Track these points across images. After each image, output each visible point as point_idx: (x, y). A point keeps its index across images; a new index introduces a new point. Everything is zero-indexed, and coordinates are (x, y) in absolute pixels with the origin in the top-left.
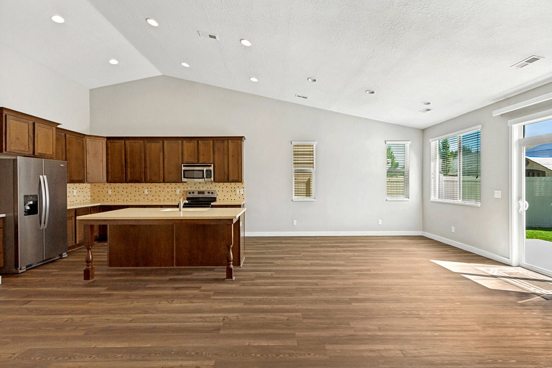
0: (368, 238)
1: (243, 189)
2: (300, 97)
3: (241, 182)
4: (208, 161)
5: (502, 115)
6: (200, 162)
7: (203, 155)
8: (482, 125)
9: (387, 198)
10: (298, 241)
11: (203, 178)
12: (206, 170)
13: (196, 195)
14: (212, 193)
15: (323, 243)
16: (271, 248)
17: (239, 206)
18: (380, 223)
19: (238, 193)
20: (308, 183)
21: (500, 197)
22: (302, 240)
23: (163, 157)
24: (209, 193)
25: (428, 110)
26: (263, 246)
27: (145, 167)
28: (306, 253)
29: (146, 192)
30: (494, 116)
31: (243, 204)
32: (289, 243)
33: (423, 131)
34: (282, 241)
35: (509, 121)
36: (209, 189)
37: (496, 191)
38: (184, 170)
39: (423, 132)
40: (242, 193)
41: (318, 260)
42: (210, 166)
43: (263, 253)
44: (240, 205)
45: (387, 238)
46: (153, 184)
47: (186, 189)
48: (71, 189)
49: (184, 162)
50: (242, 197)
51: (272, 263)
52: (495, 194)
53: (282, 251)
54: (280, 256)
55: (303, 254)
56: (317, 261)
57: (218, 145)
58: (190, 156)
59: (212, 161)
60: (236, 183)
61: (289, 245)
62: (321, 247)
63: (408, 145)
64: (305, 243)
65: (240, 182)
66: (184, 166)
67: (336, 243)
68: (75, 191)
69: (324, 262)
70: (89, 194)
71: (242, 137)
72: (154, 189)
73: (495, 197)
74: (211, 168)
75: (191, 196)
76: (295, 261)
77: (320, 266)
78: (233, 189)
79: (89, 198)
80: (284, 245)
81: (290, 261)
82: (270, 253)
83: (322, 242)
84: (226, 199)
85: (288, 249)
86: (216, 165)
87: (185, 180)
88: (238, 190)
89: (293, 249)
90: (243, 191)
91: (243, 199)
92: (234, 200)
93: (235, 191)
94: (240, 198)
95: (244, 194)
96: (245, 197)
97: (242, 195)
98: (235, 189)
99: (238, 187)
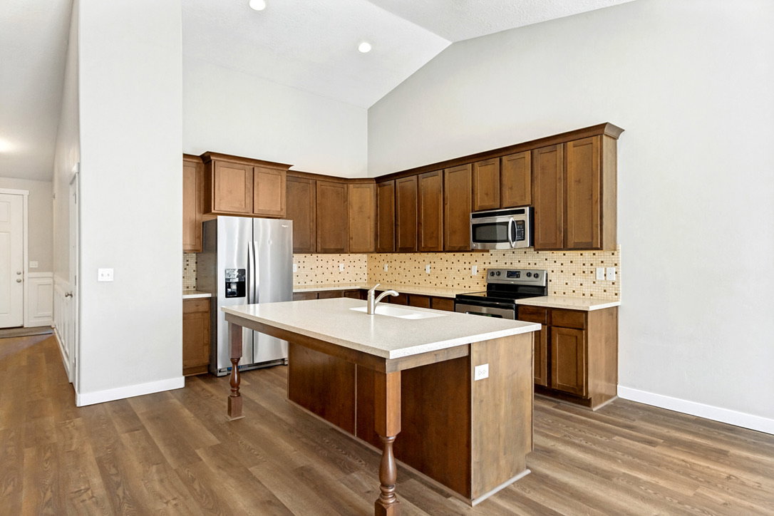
1: (614, 269)
4: (522, 200)
6: (504, 206)
7: (511, 188)
11: (507, 241)
12: (513, 222)
13: (504, 279)
14: (536, 276)
19: (600, 277)
23: (444, 203)
24: (529, 275)
27: (419, 223)
29: (428, 271)
36: (532, 267)
38: (473, 225)
40: (614, 279)
42: (522, 212)
46: (438, 254)
47: (488, 266)
48: (336, 262)
49: (476, 209)
50: (611, 290)
57: (543, 158)
58: (487, 194)
59: (528, 201)
65: (597, 249)
66: (474, 216)
68: (342, 266)
70: (365, 270)
72: (439, 265)
74: (526, 217)
75: (494, 280)
78: (587, 268)
79: (366, 277)
84: (569, 292)
86: (537, 209)
87: (479, 246)
88: (600, 271)
89: (746, 503)
90: (616, 273)
91: (616, 294)
92: (591, 295)
93: (594, 272)
94: (605, 291)
95: (618, 282)
96: (621, 289)
97: (613, 283)
98: (592, 267)
99: (602, 262)
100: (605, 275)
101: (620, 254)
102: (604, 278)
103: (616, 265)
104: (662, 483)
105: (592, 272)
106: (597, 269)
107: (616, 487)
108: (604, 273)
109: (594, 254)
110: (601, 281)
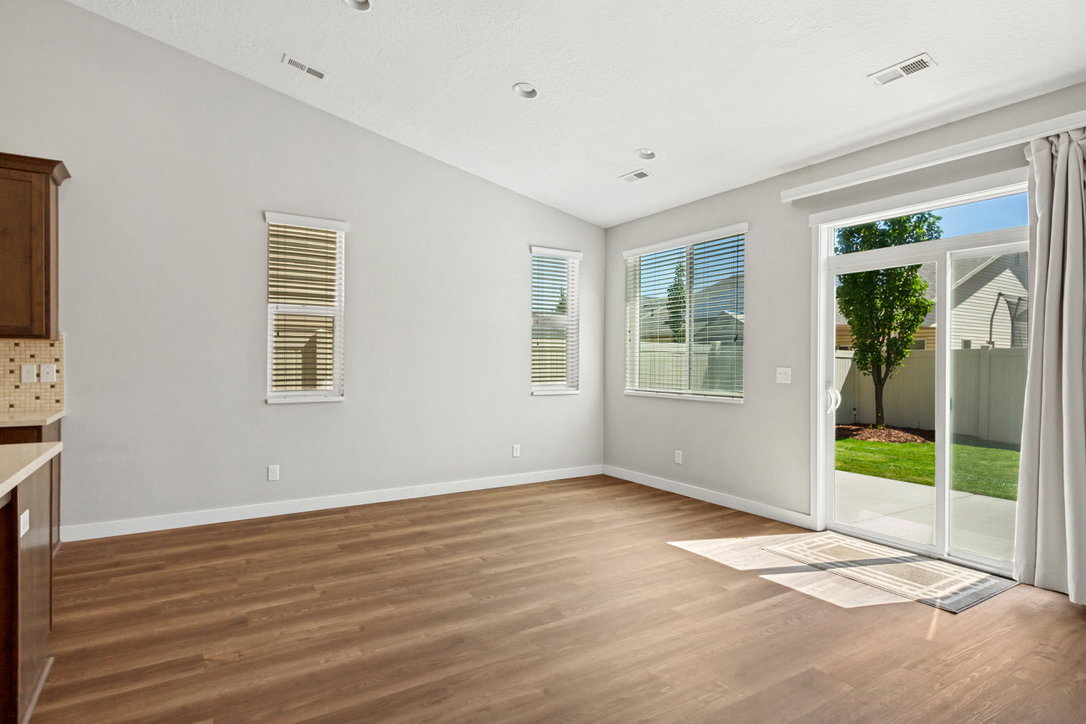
0: (492, 495)
1: (55, 367)
2: (300, 67)
3: (47, 336)
5: (795, 203)
8: (750, 223)
9: (534, 389)
10: (291, 535)
15: (377, 529)
16: (185, 583)
17: (31, 434)
18: (517, 453)
19: (28, 378)
20: (309, 352)
21: (789, 382)
22: (304, 527)
25: (642, 175)
26: (147, 575)
28: (332, 582)
30: (783, 201)
31: (50, 420)
32: (258, 548)
33: (607, 232)
34: (232, 543)
35: (812, 216)
37: (779, 370)
39: (606, 236)
40: (54, 379)
41: (381, 603)
43: (150, 615)
44: (38, 429)
45: (535, 489)
50: (49, 396)
51: (198, 661)
52: (778, 376)
53: (235, 586)
54: (227, 614)
55: (320, 586)
56: (381, 612)
60: (22, 342)
61: (258, 556)
62: (376, 544)
63: (577, 262)
64: (318, 540)
65: (40, 337)
67: (414, 523)
69: (405, 608)
71: (52, 164)
73: (778, 381)
76: (297, 628)
77: (396, 631)
78: (4, 367)
80: (240, 560)
81: (276, 633)
82: (185, 609)
83: (369, 525)
85: (259, 577)
88: (29, 371)
89: (277, 571)
90: (58, 371)
91: (58, 401)
92: (11, 406)
93: (17, 372)
94: (37, 398)
95: (62, 384)
96: (65, 393)
97: (52, 386)
98: (12, 364)
99: (32, 356)
100: (38, 375)
101: (64, 345)
102: (35, 379)
103: (57, 360)
104: (205, 591)
105: (12, 372)
106: (23, 367)
107: (169, 616)
108: (36, 372)
109: (17, 345)
110: (31, 384)
